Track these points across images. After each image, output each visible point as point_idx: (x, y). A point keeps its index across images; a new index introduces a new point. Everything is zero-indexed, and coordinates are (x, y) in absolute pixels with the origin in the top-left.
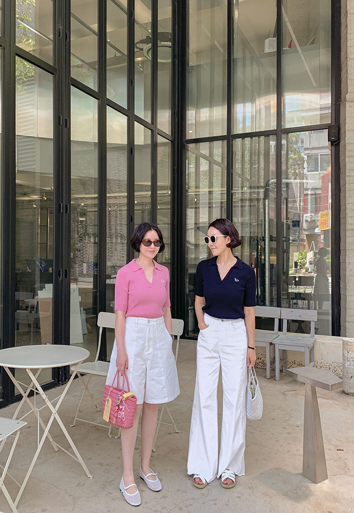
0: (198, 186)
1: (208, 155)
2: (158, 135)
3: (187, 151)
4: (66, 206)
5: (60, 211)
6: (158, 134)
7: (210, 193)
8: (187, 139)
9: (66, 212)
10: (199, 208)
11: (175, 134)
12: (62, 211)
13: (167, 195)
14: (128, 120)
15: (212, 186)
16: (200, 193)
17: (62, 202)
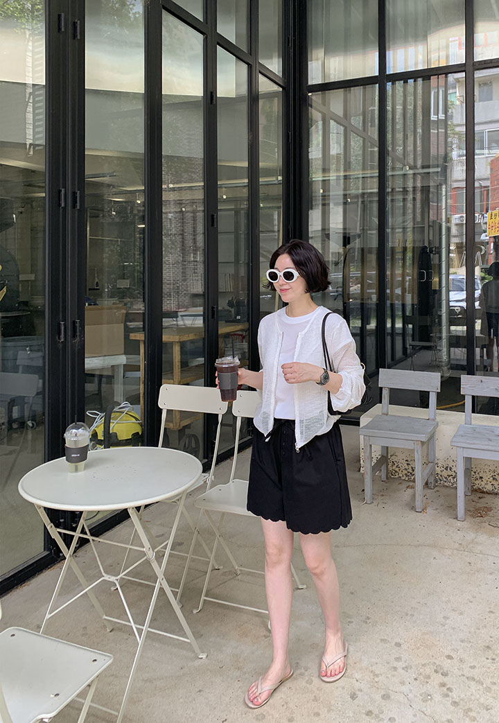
0: (327, 167)
1: (342, 116)
2: (260, 75)
3: (310, 108)
4: (74, 194)
5: (60, 205)
6: (260, 72)
7: (346, 177)
8: (310, 83)
9: (74, 206)
10: (329, 204)
11: (289, 76)
12: (63, 205)
13: (276, 182)
14: (205, 41)
15: (350, 168)
16: (331, 178)
17: (64, 187)
